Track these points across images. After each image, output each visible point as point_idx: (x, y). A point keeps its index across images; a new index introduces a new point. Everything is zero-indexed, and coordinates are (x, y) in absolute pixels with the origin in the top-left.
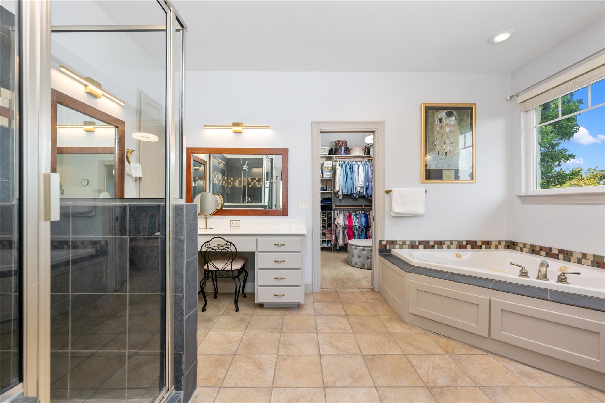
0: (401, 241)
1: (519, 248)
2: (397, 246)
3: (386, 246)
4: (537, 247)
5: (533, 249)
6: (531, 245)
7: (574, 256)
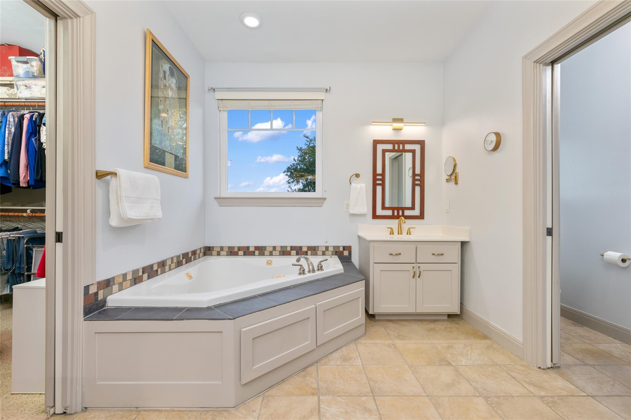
0: (121, 274)
1: (215, 253)
2: (115, 287)
3: (96, 294)
4: (235, 248)
5: (232, 251)
6: (229, 247)
7: (267, 250)
